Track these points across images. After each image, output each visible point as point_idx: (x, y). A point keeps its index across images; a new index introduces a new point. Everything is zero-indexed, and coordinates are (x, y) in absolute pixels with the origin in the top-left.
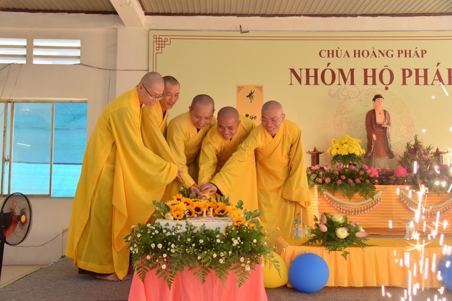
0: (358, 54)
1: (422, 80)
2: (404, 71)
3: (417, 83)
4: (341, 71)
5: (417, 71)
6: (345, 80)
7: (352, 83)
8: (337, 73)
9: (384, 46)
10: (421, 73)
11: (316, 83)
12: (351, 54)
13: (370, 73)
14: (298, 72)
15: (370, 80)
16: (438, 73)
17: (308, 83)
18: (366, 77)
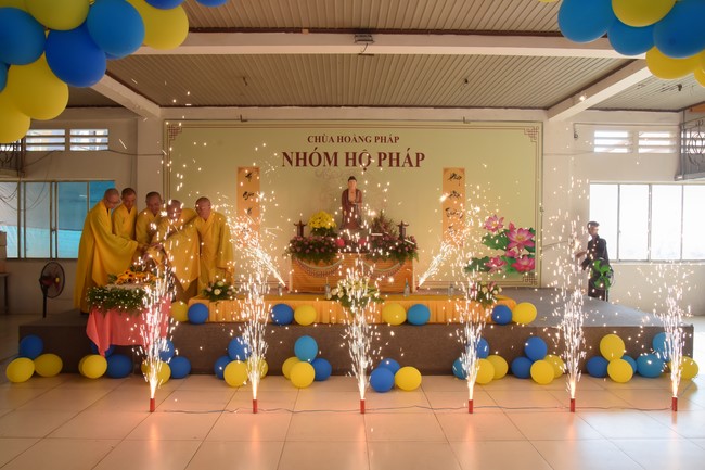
0: (341, 139)
1: (394, 162)
2: (380, 154)
3: (391, 165)
4: (326, 154)
5: (391, 154)
6: (330, 162)
7: (336, 165)
8: (323, 155)
9: (363, 133)
10: (394, 157)
11: (305, 165)
12: (335, 139)
13: (351, 156)
14: (290, 156)
15: (351, 162)
16: (408, 157)
17: (298, 165)
18: (347, 159)
